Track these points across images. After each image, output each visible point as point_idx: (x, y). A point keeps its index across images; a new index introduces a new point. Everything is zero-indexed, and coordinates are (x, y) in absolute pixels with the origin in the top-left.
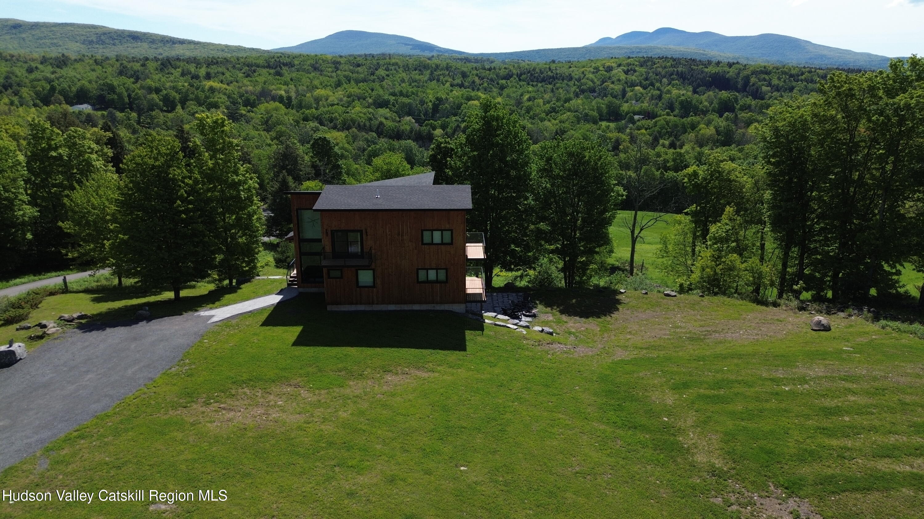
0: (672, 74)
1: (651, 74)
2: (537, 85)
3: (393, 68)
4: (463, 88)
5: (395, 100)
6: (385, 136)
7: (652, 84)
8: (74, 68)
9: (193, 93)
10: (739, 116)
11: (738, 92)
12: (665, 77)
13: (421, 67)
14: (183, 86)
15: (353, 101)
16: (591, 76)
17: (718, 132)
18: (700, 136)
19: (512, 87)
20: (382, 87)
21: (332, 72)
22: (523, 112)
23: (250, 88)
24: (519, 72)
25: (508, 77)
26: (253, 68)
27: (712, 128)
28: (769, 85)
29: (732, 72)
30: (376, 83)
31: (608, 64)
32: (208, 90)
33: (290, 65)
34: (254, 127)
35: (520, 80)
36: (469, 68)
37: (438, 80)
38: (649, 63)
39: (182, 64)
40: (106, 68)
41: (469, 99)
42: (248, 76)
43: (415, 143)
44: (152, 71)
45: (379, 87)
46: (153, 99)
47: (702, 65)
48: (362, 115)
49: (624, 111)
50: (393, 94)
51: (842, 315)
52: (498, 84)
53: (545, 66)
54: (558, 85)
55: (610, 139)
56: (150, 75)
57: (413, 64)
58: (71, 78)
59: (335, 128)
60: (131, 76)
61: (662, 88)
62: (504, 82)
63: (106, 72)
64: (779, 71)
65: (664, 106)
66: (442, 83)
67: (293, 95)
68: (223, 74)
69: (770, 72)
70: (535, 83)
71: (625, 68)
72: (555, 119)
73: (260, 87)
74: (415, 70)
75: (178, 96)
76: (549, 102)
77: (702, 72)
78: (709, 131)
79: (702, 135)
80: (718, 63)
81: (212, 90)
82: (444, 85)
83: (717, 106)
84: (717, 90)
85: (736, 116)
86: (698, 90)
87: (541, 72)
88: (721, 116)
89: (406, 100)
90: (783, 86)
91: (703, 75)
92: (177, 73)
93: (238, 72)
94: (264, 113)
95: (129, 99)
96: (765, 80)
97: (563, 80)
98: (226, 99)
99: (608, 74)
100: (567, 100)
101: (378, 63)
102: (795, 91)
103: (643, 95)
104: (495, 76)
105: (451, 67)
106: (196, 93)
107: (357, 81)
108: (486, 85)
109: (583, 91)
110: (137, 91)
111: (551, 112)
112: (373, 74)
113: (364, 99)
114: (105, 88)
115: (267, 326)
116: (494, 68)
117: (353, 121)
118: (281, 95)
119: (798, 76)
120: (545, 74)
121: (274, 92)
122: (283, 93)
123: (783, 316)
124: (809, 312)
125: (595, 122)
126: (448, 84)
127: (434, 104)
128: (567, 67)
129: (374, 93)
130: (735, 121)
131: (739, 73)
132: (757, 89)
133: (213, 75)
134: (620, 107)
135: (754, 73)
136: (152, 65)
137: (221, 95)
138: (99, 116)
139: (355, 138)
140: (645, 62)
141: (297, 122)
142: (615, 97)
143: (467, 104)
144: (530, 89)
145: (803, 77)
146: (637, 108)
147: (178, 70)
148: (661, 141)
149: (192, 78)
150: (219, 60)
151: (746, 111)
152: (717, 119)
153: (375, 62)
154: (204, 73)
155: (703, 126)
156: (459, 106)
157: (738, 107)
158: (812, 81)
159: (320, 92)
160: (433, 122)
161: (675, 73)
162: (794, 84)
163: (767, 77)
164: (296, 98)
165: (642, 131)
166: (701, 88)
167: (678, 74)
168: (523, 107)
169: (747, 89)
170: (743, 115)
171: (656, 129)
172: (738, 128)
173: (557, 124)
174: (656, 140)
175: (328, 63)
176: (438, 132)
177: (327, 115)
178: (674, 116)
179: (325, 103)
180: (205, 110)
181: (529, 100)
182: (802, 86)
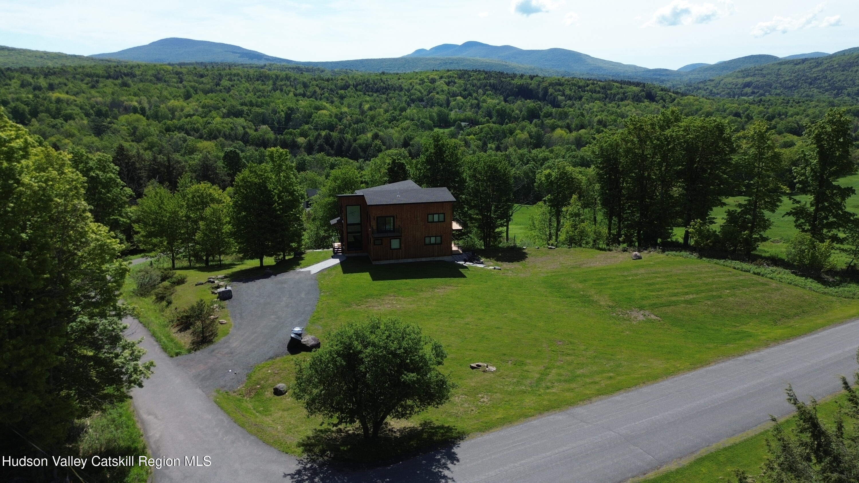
0: (486, 86)
1: (469, 86)
2: (372, 95)
3: (236, 78)
4: (306, 98)
5: (248, 110)
6: (252, 144)
7: (471, 95)
9: (42, 105)
10: (545, 122)
11: (540, 100)
12: (480, 88)
13: (262, 78)
14: (28, 98)
15: (210, 111)
16: (418, 87)
17: (531, 137)
18: (517, 140)
19: (351, 97)
20: (232, 97)
21: (178, 83)
22: (368, 120)
23: (100, 99)
24: (355, 83)
25: (346, 87)
26: (95, 79)
27: (526, 133)
28: (563, 95)
29: (533, 84)
30: (224, 93)
31: (431, 76)
33: (131, 75)
34: (123, 138)
35: (356, 90)
36: (308, 78)
37: (281, 90)
38: (466, 76)
39: (16, 74)
41: (318, 108)
42: (93, 87)
45: (229, 98)
47: (509, 77)
48: (224, 125)
49: (451, 118)
50: (244, 104)
52: (337, 93)
53: (377, 77)
54: (391, 95)
57: (254, 75)
59: (201, 137)
61: (479, 98)
62: (342, 92)
64: (570, 83)
65: (483, 114)
66: (286, 92)
67: (146, 106)
68: (66, 85)
69: (563, 83)
70: (370, 93)
71: (447, 80)
72: (397, 127)
73: (110, 98)
74: (258, 80)
75: (26, 108)
76: (387, 111)
77: (510, 84)
78: (523, 136)
79: (519, 139)
80: (522, 76)
81: (59, 101)
82: (287, 95)
83: (526, 114)
84: (523, 100)
85: (542, 122)
86: (508, 99)
87: (375, 83)
88: (531, 123)
89: (258, 110)
90: (574, 96)
91: (511, 86)
92: (15, 84)
93: (80, 83)
94: (127, 124)
96: (559, 90)
97: (395, 90)
98: (79, 111)
99: (432, 86)
100: (403, 110)
101: (220, 74)
102: (583, 100)
103: (464, 104)
104: (334, 87)
105: (290, 78)
106: (44, 104)
107: (205, 92)
108: (327, 94)
109: (413, 101)
111: (393, 121)
112: (218, 84)
113: (219, 109)
116: (331, 80)
117: (218, 131)
118: (134, 106)
119: (584, 87)
120: (378, 85)
121: (125, 103)
122: (136, 104)
125: (431, 129)
126: (291, 94)
127: (286, 114)
128: (397, 78)
129: (227, 104)
130: (542, 126)
131: (539, 85)
132: (554, 98)
133: (56, 86)
134: (448, 115)
135: (551, 84)
137: (72, 107)
139: (224, 147)
140: (462, 75)
142: (441, 106)
143: (316, 113)
144: (368, 99)
145: (588, 88)
146: (462, 117)
147: (14, 81)
148: (489, 145)
149: (35, 89)
150: (55, 70)
151: (550, 118)
152: (528, 125)
153: (216, 72)
154: (45, 84)
155: (519, 131)
156: (310, 116)
157: (542, 114)
158: (595, 92)
159: (173, 103)
160: (293, 130)
161: (488, 84)
162: (582, 94)
163: (561, 88)
164: (150, 108)
165: (471, 136)
166: (510, 98)
167: (490, 85)
168: (367, 116)
169: (547, 98)
170: (548, 121)
171: (483, 134)
172: (546, 133)
173: (399, 131)
174: (485, 144)
175: (171, 74)
176: (301, 140)
177: (190, 126)
178: (494, 123)
179: (181, 113)
180: (63, 122)
181: (370, 109)
182: (588, 95)
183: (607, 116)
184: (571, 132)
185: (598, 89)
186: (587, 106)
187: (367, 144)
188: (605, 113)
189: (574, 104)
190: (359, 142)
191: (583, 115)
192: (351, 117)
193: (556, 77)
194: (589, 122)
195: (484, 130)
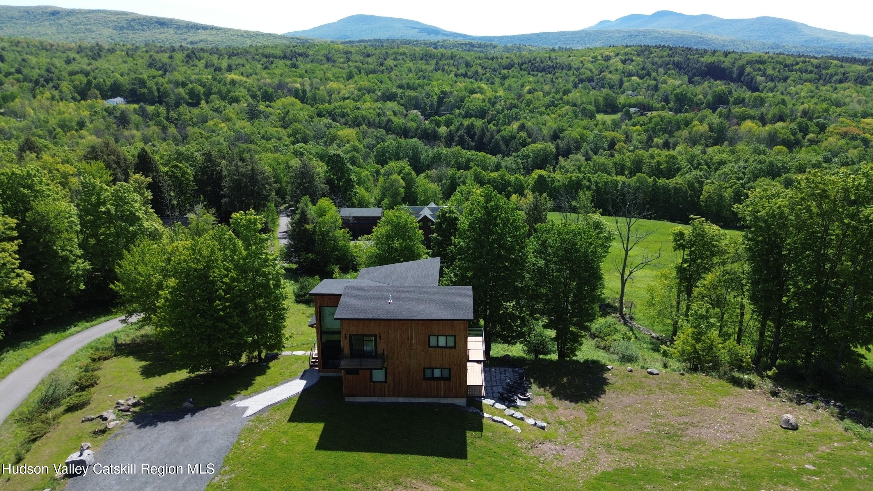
0: (668, 64)
1: (648, 64)
2: (537, 75)
3: (400, 57)
4: (466, 79)
5: (402, 93)
6: (393, 133)
7: (649, 74)
8: (108, 60)
9: (216, 87)
10: (733, 111)
11: (733, 82)
12: (661, 66)
13: (427, 57)
14: (207, 79)
15: (364, 94)
16: (590, 65)
17: (711, 129)
18: (693, 133)
19: (513, 77)
20: (390, 78)
21: (344, 63)
22: (523, 106)
23: (268, 81)
24: (520, 62)
25: (509, 67)
26: (271, 59)
27: (705, 125)
28: (764, 75)
29: (727, 62)
30: (385, 74)
31: (606, 53)
32: (230, 83)
33: (305, 55)
34: (272, 123)
35: (521, 69)
36: (473, 57)
37: (443, 70)
38: (646, 53)
39: (205, 55)
40: (137, 60)
41: (472, 92)
42: (266, 68)
43: (421, 142)
44: (179, 63)
45: (388, 80)
46: (180, 93)
47: (698, 54)
48: (372, 111)
49: (620, 103)
50: (400, 87)
51: (810, 406)
52: (500, 73)
53: (546, 55)
54: (557, 75)
55: (606, 138)
56: (177, 68)
57: (420, 53)
58: (104, 70)
59: (346, 124)
60: (160, 69)
61: (658, 78)
62: (505, 71)
63: (136, 64)
64: (774, 61)
65: (660, 98)
66: (447, 73)
67: (308, 88)
68: (243, 66)
69: (765, 61)
70: (535, 73)
71: (623, 58)
72: (554, 113)
73: (277, 79)
74: (422, 59)
75: (202, 90)
76: (548, 94)
77: (698, 61)
78: (702, 128)
79: (696, 132)
80: (714, 52)
81: (233, 83)
82: (448, 75)
83: (711, 99)
84: (712, 80)
85: (730, 110)
86: (693, 80)
87: (542, 62)
88: (714, 112)
89: (413, 93)
90: (777, 76)
91: (699, 65)
92: (201, 64)
93: (257, 63)
94: (281, 108)
95: (158, 93)
96: (759, 70)
97: (562, 69)
98: (246, 93)
99: (606, 64)
100: (567, 92)
101: (387, 53)
102: (789, 81)
103: (639, 84)
104: (497, 66)
105: (455, 56)
106: (218, 87)
107: (368, 73)
108: (488, 75)
109: (581, 81)
110: (165, 85)
111: (550, 106)
112: (382, 64)
113: (374, 92)
114: (136, 82)
115: (294, 421)
116: (497, 58)
117: (363, 118)
118: (296, 89)
119: (793, 65)
120: (545, 64)
121: (290, 84)
122: (298, 86)
123: (756, 404)
124: (780, 399)
125: (592, 116)
126: (452, 75)
127: (439, 98)
128: (567, 55)
129: (383, 86)
130: (728, 116)
131: (734, 63)
132: (752, 79)
133: (234, 67)
134: (616, 99)
135: (749, 62)
136: (179, 56)
137: (242, 89)
138: (132, 110)
139: (365, 135)
140: (642, 51)
141: (311, 117)
142: (612, 88)
143: (470, 97)
144: (531, 79)
145: (797, 67)
146: (633, 101)
147: (202, 61)
148: (656, 140)
149: (215, 70)
150: (239, 51)
151: (741, 105)
152: (710, 115)
153: (384, 51)
154: (226, 65)
155: (697, 122)
156: (462, 100)
157: (732, 100)
158: (806, 71)
159: (333, 85)
160: (438, 117)
161: (671, 62)
162: (788, 74)
163: (761, 67)
164: (310, 91)
165: (637, 127)
166: (696, 78)
167: (674, 63)
168: (523, 100)
169: (742, 79)
170: (737, 110)
171: (651, 125)
172: (731, 125)
173: (555, 119)
174: (650, 139)
175: (340, 53)
176: (443, 130)
177: (339, 111)
178: (670, 110)
179: (337, 96)
180: (227, 104)
181: (530, 92)
182: (797, 76)
183: (816, 104)
184: (764, 124)
185: (810, 68)
186: (793, 89)
187: (511, 136)
188: (815, 100)
189: (776, 87)
190: (503, 133)
191: (784, 102)
192: (505, 101)
193: (757, 53)
194: (792, 111)
195: (654, 120)
